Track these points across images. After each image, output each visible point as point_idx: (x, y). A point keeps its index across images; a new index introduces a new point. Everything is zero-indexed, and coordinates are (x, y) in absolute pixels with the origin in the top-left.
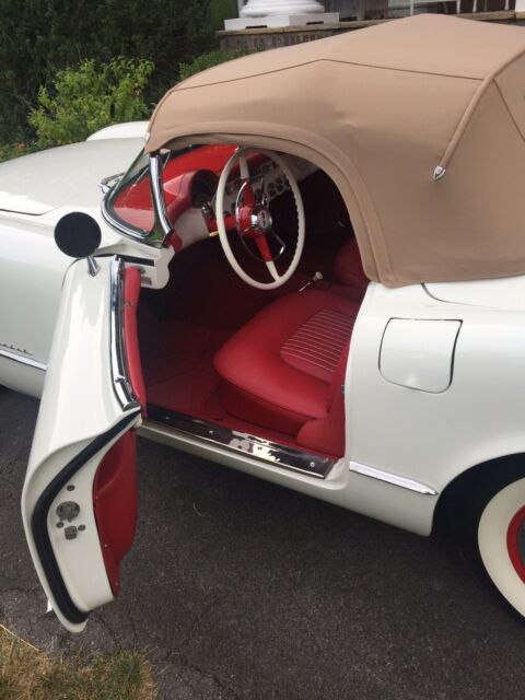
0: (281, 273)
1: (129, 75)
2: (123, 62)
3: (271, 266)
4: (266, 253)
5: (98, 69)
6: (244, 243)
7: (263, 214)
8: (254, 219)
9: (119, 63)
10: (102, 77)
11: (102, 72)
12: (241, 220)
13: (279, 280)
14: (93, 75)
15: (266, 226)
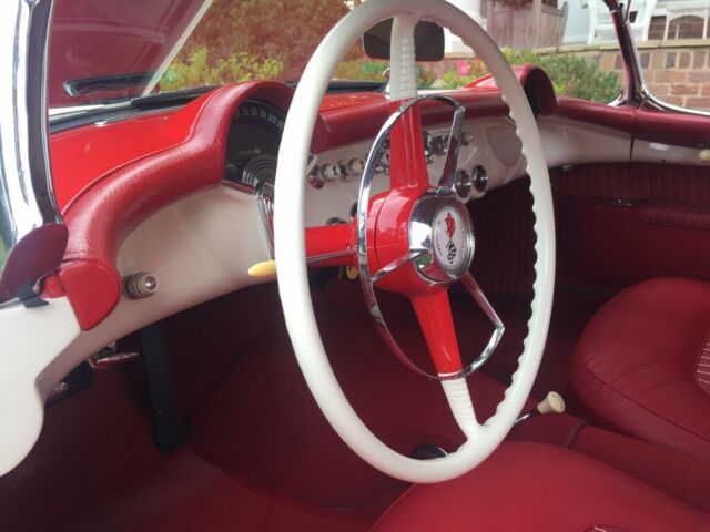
0: (484, 412)
1: (250, 74)
2: (245, 60)
3: (457, 394)
4: (444, 345)
5: (211, 63)
6: (376, 310)
7: (450, 221)
8: (419, 233)
9: (239, 60)
10: (215, 73)
11: (216, 68)
12: (374, 235)
13: (481, 439)
14: (203, 69)
15: (457, 260)
